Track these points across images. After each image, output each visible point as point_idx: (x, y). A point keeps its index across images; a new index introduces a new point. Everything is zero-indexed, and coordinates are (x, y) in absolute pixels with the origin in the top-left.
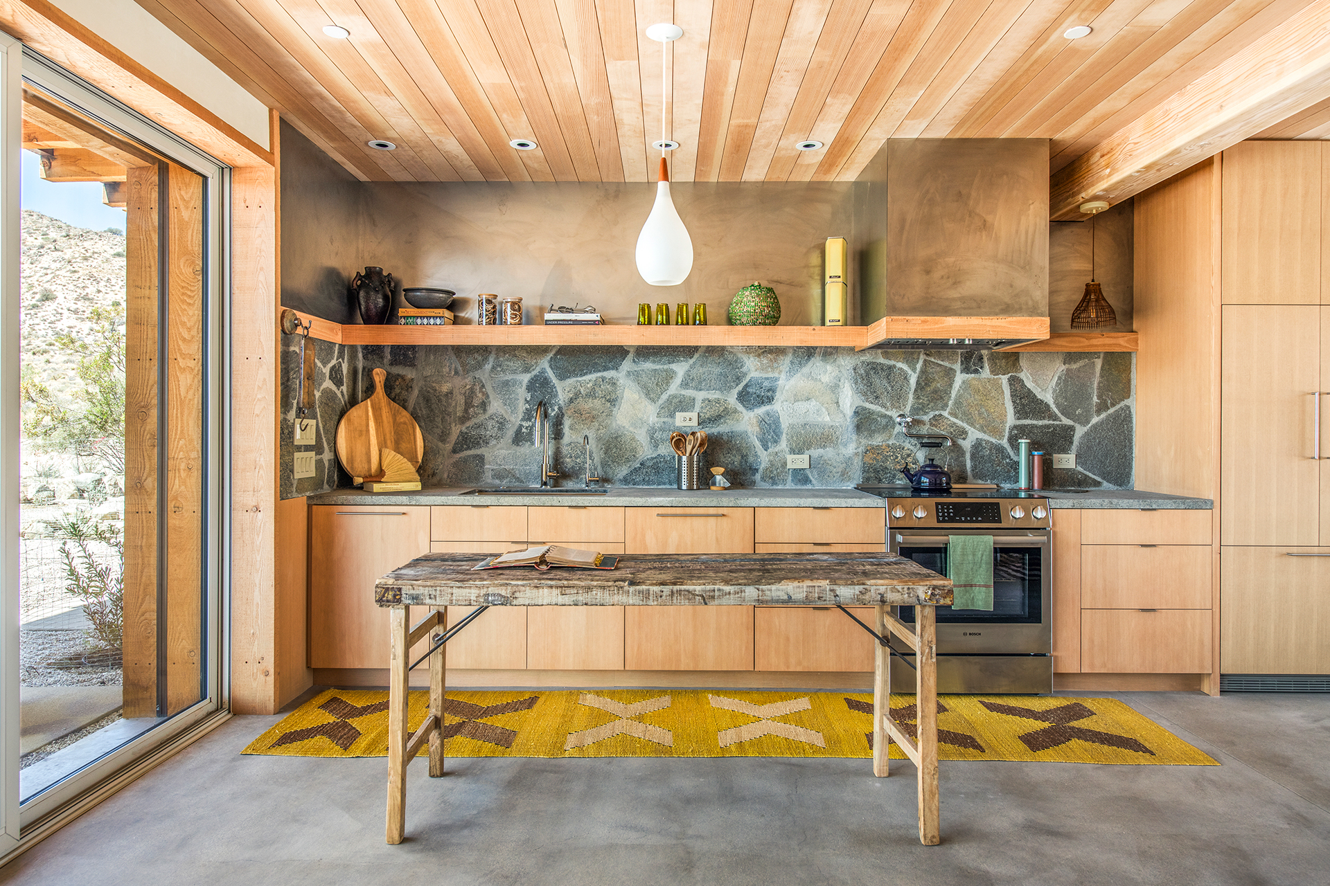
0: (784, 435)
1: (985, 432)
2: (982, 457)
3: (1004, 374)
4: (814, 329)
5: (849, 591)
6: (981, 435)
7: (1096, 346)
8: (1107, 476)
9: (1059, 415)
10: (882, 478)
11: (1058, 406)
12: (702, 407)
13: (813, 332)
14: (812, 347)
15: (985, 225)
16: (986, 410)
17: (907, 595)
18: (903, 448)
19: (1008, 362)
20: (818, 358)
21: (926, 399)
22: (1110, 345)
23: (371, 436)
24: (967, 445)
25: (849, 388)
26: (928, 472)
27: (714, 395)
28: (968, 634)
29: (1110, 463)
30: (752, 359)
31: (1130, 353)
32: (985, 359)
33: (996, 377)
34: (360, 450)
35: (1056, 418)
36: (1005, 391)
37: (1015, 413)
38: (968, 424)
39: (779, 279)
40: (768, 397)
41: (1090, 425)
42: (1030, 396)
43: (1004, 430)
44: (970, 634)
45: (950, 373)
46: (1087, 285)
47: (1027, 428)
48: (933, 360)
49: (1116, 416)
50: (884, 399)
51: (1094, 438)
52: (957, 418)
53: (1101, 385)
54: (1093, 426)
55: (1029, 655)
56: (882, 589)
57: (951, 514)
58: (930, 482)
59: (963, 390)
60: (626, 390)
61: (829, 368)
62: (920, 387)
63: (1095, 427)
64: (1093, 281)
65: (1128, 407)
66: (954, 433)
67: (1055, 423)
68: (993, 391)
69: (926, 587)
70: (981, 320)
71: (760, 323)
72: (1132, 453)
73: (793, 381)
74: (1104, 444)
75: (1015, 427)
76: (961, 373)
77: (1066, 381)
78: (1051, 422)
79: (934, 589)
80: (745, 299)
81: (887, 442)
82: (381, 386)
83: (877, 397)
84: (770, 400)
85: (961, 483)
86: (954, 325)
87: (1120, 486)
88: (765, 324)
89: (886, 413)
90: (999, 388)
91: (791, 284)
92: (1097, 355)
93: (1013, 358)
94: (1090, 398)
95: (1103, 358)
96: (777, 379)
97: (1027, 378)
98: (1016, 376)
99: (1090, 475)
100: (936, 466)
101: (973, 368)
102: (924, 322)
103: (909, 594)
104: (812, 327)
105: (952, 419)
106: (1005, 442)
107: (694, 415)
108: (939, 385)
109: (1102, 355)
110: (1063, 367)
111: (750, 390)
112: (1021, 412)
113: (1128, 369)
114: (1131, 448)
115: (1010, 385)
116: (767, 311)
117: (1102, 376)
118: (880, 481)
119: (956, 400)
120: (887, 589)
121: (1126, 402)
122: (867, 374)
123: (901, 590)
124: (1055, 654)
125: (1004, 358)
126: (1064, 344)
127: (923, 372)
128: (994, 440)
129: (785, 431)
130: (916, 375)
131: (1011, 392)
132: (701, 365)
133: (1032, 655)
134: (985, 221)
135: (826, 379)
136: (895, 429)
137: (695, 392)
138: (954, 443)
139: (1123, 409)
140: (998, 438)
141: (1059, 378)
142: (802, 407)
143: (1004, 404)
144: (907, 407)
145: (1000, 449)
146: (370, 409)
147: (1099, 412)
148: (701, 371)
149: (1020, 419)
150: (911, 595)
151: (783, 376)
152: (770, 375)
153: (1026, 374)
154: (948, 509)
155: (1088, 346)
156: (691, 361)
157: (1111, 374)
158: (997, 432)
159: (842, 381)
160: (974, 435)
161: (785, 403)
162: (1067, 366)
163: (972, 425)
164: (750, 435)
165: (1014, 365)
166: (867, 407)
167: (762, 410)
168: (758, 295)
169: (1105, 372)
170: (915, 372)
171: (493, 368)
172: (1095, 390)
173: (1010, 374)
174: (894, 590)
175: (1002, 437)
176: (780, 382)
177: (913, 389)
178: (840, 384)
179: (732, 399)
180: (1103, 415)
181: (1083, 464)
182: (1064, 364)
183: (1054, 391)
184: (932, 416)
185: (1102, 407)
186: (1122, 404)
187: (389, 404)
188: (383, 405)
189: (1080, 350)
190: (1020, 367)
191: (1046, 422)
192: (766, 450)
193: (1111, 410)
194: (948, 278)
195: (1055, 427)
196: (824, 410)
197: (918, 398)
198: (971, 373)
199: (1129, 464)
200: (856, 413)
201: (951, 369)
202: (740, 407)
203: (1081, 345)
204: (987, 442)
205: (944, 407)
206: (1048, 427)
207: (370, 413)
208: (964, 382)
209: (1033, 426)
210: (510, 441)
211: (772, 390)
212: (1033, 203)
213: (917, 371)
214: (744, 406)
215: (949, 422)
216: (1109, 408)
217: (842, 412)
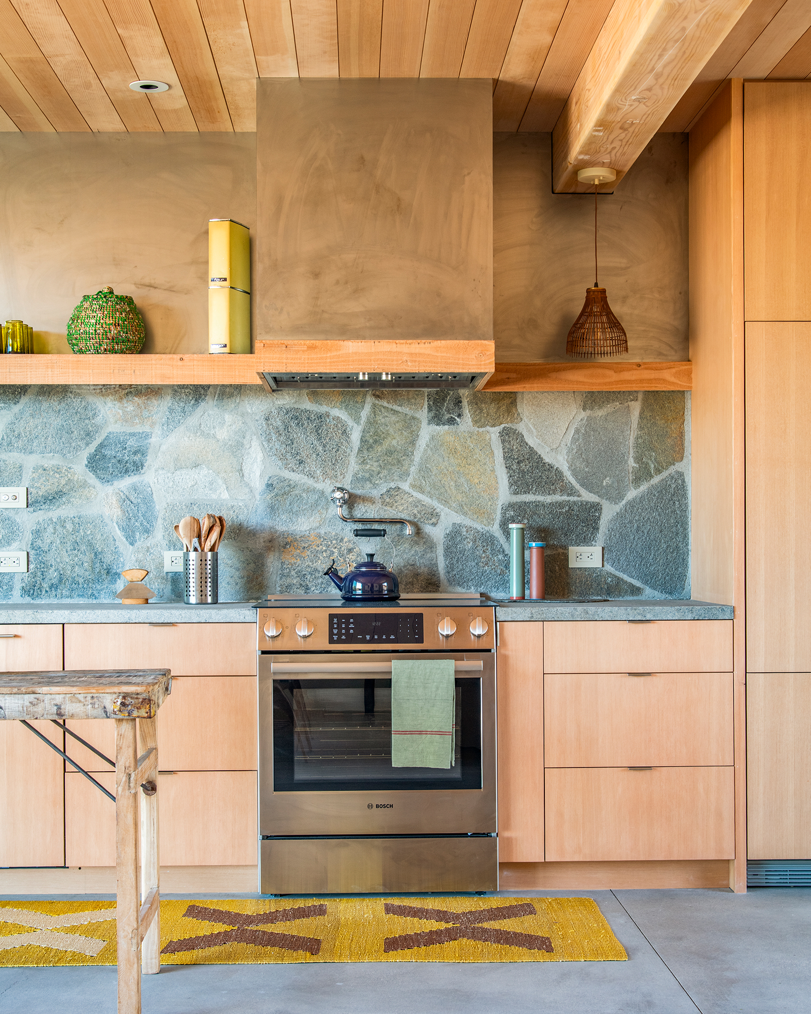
0: (160, 521)
1: (465, 514)
2: (463, 552)
3: (493, 426)
4: (181, 359)
5: (16, 701)
6: (458, 519)
7: (629, 382)
8: (649, 579)
9: (577, 486)
10: (310, 585)
11: (575, 473)
12: (33, 479)
13: (180, 363)
14: (202, 387)
15: (398, 206)
16: (467, 481)
17: (90, 706)
18: (342, 540)
19: (499, 408)
20: (211, 402)
21: (377, 464)
22: (650, 381)
24: (437, 533)
25: (259, 449)
26: (363, 574)
27: (51, 461)
28: (374, 806)
29: (655, 559)
30: (110, 404)
31: (683, 393)
32: (465, 403)
33: (481, 430)
35: (572, 492)
36: (496, 452)
37: (511, 485)
38: (439, 502)
39: (153, 282)
40: (134, 462)
41: (624, 502)
42: (532, 459)
43: (495, 511)
44: (377, 806)
45: (410, 425)
46: (588, 291)
47: (529, 507)
48: (385, 404)
49: (663, 488)
50: (312, 465)
51: (631, 522)
52: (423, 493)
53: (640, 441)
54: (629, 503)
55: (465, 835)
56: (59, 699)
57: (352, 631)
58: (363, 589)
59: (431, 449)
61: (228, 417)
62: (366, 445)
63: (631, 504)
64: (596, 285)
65: (681, 475)
66: (419, 516)
67: (572, 499)
68: (477, 451)
69: (115, 696)
70: (395, 345)
71: (105, 350)
72: (687, 545)
73: (172, 439)
74: (646, 531)
75: (511, 506)
76: (429, 424)
77: (586, 435)
78: (565, 498)
79: (124, 698)
80: (83, 313)
81: (318, 531)
83: (301, 462)
84: (138, 467)
85: (430, 592)
86: (356, 353)
87: (670, 593)
88: (113, 351)
89: (316, 485)
90: (487, 447)
91: (170, 290)
92: (630, 395)
93: (507, 401)
94: (622, 460)
95: (643, 400)
96: (147, 436)
97: (529, 431)
98: (511, 429)
99: (625, 577)
100: (376, 565)
101: (447, 416)
102: (312, 348)
103: (93, 704)
104: (179, 356)
105: (415, 494)
106: (495, 530)
107: (21, 492)
108: (394, 442)
109: (640, 396)
110: (583, 415)
111: (108, 452)
112: (519, 483)
113: (679, 416)
114: (686, 537)
115: (503, 442)
116: (114, 331)
117: (641, 428)
118: (307, 588)
119: (420, 464)
120: (64, 698)
121: (678, 467)
122: (286, 428)
123: (82, 700)
124: (506, 834)
125: (493, 400)
126: (581, 379)
127: (371, 423)
128: (479, 527)
129: (161, 515)
130: (360, 428)
131: (505, 452)
132: (32, 416)
133: (470, 836)
134: (399, 199)
135: (223, 434)
136: (330, 511)
137: (23, 456)
138: (418, 532)
139: (672, 478)
140: (485, 522)
141: (577, 431)
142: (187, 477)
143: (493, 471)
144: (347, 477)
145: (489, 540)
147: (637, 481)
148: (31, 424)
149: (517, 493)
150: (96, 706)
151: (157, 431)
152: (138, 429)
153: (527, 426)
154: (348, 623)
155: (617, 382)
156: (16, 408)
157: (655, 424)
158: (481, 512)
159: (248, 437)
160: (449, 518)
161: (161, 472)
162: (588, 412)
163: (446, 502)
164: (107, 520)
165: (509, 411)
166: (287, 477)
167: (125, 483)
168: (101, 308)
169: (645, 421)
170: (358, 423)
172: (631, 449)
173: (503, 426)
174: (74, 700)
175: (490, 521)
176: (153, 440)
177: (356, 450)
178: (245, 443)
179: (80, 469)
180: (644, 487)
181: (615, 562)
182: (584, 409)
183: (570, 451)
184: (385, 490)
185: (642, 475)
186: (672, 470)
189: (605, 388)
190: (519, 414)
191: (558, 498)
192: (132, 544)
193: (656, 480)
194: (346, 283)
195: (571, 505)
196: (220, 482)
197: (364, 462)
198: (444, 424)
199: (683, 560)
200: (270, 486)
201: (414, 418)
202: (92, 479)
203: (607, 380)
204: (468, 529)
205: (405, 475)
206: (561, 505)
208: (433, 438)
209: (537, 505)
211: (141, 451)
212: (469, 174)
213: (362, 422)
214: (98, 477)
215: (411, 499)
216: (651, 476)
217: (247, 485)
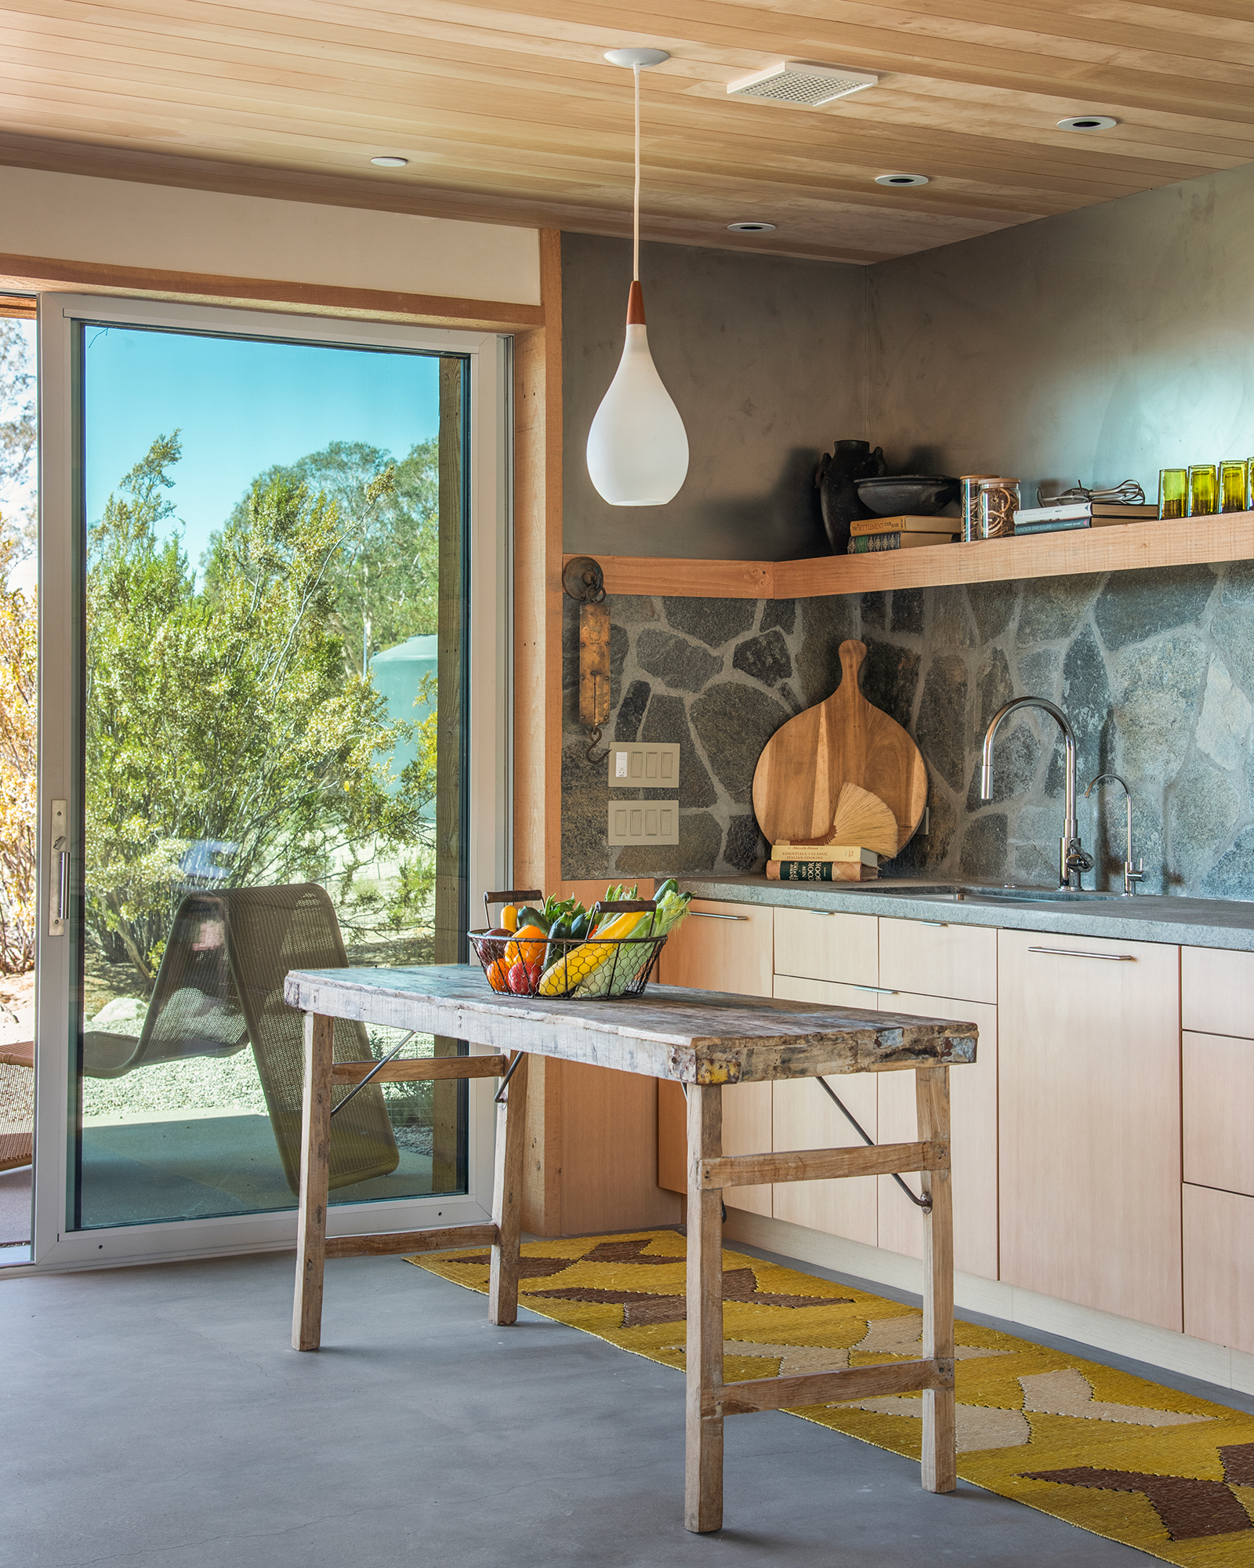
23: (818, 773)
34: (793, 800)
60: (1211, 669)
82: (852, 675)
146: (823, 720)
171: (1021, 628)
187: (864, 710)
188: (852, 712)
207: (823, 730)
210: (1042, 786)
